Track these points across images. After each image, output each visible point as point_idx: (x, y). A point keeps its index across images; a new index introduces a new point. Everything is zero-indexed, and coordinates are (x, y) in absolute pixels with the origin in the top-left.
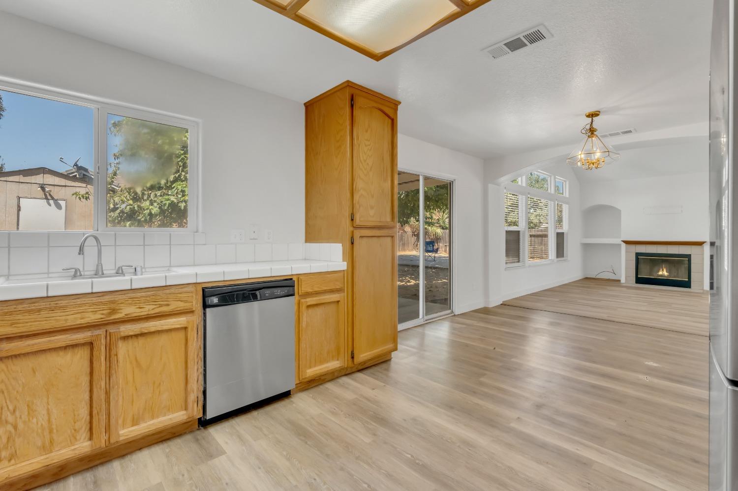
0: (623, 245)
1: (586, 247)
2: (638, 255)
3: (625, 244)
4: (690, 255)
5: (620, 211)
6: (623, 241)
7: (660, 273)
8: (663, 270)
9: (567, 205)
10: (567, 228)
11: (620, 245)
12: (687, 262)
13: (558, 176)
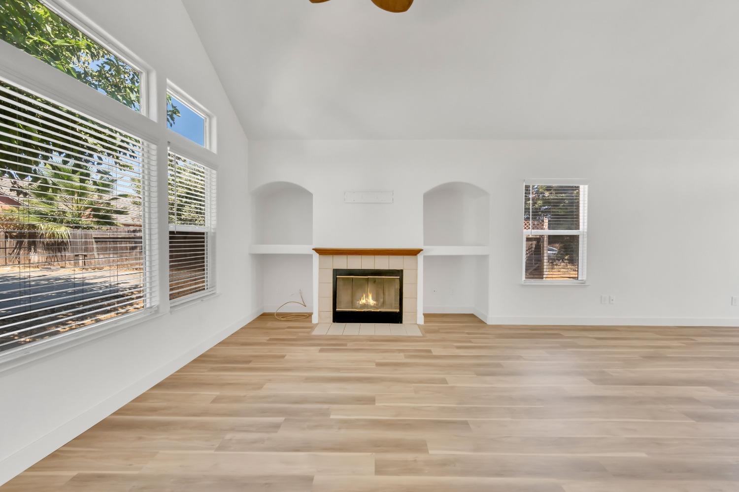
0: (316, 256)
1: (263, 261)
2: (336, 272)
3: (318, 255)
4: (402, 271)
5: (312, 195)
6: (317, 250)
7: (363, 301)
8: (367, 296)
9: (214, 172)
10: (214, 223)
11: (311, 256)
12: (398, 281)
13: (170, 79)
